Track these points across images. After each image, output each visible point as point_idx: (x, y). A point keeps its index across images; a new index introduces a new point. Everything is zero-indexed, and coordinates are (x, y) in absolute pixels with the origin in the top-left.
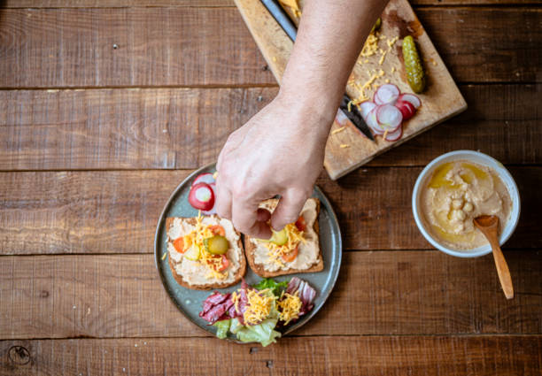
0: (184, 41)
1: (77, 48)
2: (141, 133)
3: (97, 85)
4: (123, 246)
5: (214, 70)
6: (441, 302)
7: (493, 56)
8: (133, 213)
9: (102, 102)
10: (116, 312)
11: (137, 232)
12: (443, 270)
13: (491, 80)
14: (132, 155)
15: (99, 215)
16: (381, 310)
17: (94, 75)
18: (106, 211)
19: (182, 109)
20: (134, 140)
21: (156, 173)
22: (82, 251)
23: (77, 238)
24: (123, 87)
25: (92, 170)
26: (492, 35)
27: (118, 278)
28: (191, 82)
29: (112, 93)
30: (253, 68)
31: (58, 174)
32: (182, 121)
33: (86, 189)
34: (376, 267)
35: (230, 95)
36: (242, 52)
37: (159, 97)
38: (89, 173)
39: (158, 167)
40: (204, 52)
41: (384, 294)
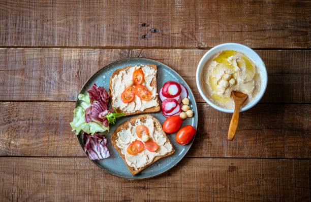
0: (91, 17)
1: (20, 21)
2: (60, 78)
3: (32, 45)
4: (46, 152)
5: (110, 37)
6: (258, 193)
7: (296, 31)
8: (54, 130)
9: (35, 57)
10: (40, 195)
11: (56, 143)
12: (259, 172)
13: (294, 47)
14: (54, 92)
15: (30, 131)
16: (217, 197)
17: (30, 39)
18: (35, 128)
19: (88, 62)
20: (55, 82)
21: (69, 103)
22: (19, 155)
23: (16, 146)
24: (50, 47)
25: (27, 101)
26: (295, 18)
27: (42, 172)
28: (95, 45)
29: (42, 51)
30: (136, 36)
31: (5, 103)
32: (88, 70)
33: (22, 113)
34: (214, 169)
35: (120, 54)
36: (129, 26)
37: (73, 54)
38: (25, 104)
39: (71, 100)
40: (104, 25)
41: (219, 186)
